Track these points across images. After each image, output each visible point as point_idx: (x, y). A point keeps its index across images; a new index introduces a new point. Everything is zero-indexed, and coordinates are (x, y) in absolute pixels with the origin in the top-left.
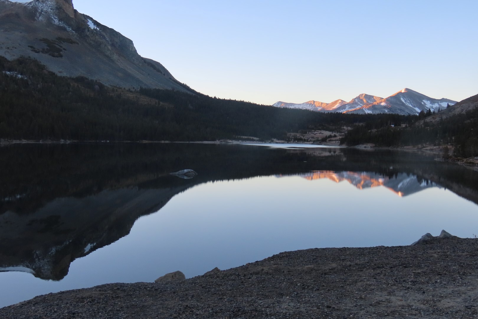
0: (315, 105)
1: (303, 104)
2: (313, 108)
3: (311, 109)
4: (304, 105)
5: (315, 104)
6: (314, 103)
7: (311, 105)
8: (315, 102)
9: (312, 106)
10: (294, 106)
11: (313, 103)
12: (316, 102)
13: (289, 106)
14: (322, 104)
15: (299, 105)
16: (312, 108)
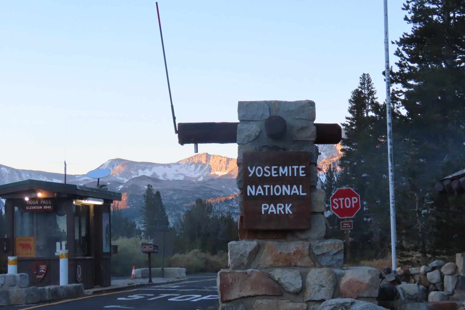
0: (209, 165)
1: (178, 164)
2: (205, 175)
3: (199, 177)
4: (181, 167)
5: (211, 162)
6: (206, 161)
7: (200, 166)
8: (212, 157)
9: (202, 168)
10: (150, 169)
11: (204, 162)
12: (214, 156)
13: (137, 170)
14: (228, 164)
15: (167, 168)
16: (203, 175)
